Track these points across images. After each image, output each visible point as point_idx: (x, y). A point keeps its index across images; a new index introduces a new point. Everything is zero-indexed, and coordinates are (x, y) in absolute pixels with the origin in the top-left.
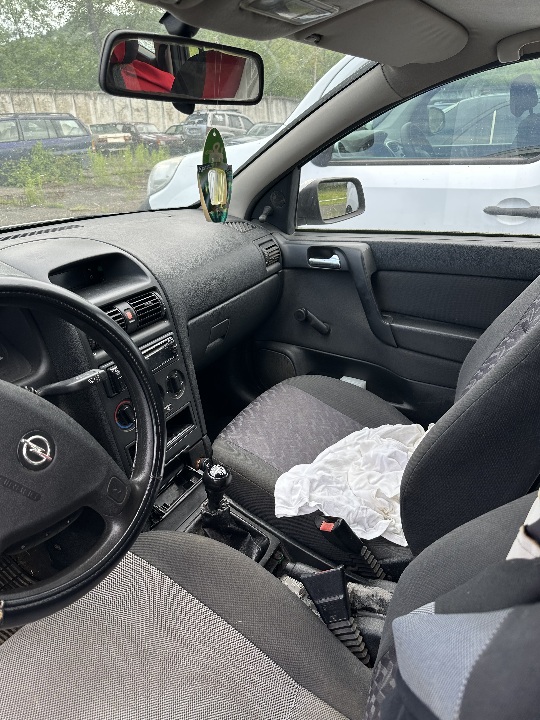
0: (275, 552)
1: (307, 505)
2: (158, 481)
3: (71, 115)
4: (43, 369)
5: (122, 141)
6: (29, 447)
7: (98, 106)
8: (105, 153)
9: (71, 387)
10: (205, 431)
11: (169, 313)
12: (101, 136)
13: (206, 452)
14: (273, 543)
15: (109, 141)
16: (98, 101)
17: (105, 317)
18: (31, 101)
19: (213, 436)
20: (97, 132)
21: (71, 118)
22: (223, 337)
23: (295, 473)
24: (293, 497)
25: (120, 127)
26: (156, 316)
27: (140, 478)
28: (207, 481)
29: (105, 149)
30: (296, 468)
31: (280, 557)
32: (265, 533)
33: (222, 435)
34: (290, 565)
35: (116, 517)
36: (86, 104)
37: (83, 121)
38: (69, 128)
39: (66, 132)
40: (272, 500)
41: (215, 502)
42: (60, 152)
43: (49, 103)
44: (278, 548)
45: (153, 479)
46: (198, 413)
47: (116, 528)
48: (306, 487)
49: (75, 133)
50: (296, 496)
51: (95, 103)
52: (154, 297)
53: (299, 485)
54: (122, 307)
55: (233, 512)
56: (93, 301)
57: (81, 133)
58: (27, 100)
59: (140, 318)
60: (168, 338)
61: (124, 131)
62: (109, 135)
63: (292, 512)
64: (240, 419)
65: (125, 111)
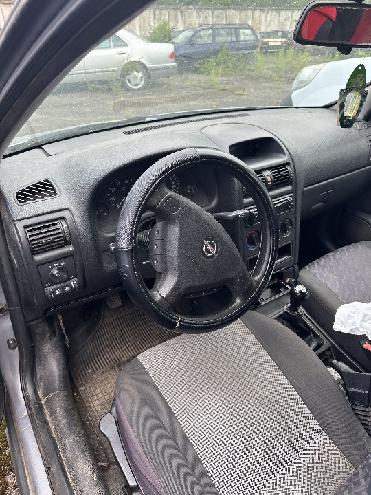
0: (326, 350)
1: (357, 329)
2: (266, 283)
3: (249, 25)
4: (214, 203)
5: (279, 44)
6: (206, 246)
7: (268, 19)
8: (265, 53)
9: (229, 217)
10: (297, 262)
11: (294, 180)
12: (265, 40)
13: (294, 275)
14: (326, 345)
15: (270, 44)
16: (269, 14)
17: (256, 177)
18: (224, 15)
19: (302, 266)
20: (263, 37)
21: (249, 27)
22: (325, 202)
23: (353, 306)
24: (348, 321)
25: (280, 34)
26: (284, 182)
27: (257, 278)
28: (292, 293)
29: (266, 50)
30: (355, 303)
31: (328, 353)
32: (322, 337)
33: (307, 267)
34: (335, 361)
35: (239, 296)
36: (260, 17)
37: (255, 28)
38: (246, 35)
39: (242, 38)
40: (333, 318)
41: (294, 307)
42: (235, 52)
43: (235, 17)
44: (329, 349)
45: (264, 282)
46: (295, 249)
47: (238, 301)
48: (360, 318)
49: (248, 38)
50: (351, 321)
51: (266, 16)
52: (287, 169)
53: (355, 315)
54: (266, 173)
55: (304, 318)
56: (252, 167)
57: (252, 38)
58: (222, 14)
59: (275, 182)
60: (289, 197)
61: (282, 37)
62: (270, 40)
63: (346, 330)
64: (323, 260)
65: (286, 22)
